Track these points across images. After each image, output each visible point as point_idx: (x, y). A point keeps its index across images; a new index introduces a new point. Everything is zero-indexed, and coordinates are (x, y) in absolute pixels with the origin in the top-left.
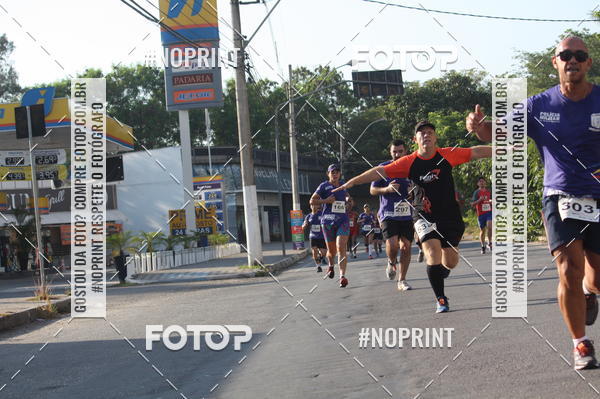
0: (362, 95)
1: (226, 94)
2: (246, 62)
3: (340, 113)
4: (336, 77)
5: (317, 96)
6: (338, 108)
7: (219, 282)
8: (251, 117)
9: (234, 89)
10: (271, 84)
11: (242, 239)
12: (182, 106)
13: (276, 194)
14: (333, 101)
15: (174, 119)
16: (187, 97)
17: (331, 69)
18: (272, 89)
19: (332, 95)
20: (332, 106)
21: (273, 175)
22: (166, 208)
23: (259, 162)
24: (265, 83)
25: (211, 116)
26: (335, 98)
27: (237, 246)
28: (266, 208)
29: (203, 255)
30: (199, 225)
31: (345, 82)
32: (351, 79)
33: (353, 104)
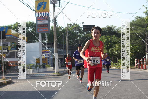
0: (85, 31)
1: (51, 30)
4: (79, 26)
5: (74, 31)
6: (79, 34)
7: (48, 77)
8: (57, 36)
9: (53, 29)
10: (62, 27)
11: (54, 66)
12: (40, 32)
13: (63, 55)
15: (38, 35)
16: (41, 30)
17: (77, 24)
18: (62, 29)
21: (62, 50)
22: (35, 58)
23: (59, 47)
24: (61, 27)
25: (47, 35)
26: (78, 31)
27: (52, 68)
28: (60, 59)
29: (44, 70)
30: (43, 62)
32: (82, 27)
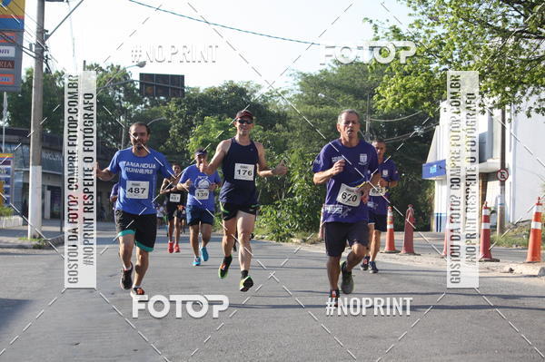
0: (147, 95)
1: (25, 81)
2: (45, 53)
3: (125, 108)
4: (126, 76)
6: (124, 104)
14: (120, 97)
19: (120, 91)
20: (119, 101)
26: (122, 95)
31: (132, 82)
33: (137, 101)
